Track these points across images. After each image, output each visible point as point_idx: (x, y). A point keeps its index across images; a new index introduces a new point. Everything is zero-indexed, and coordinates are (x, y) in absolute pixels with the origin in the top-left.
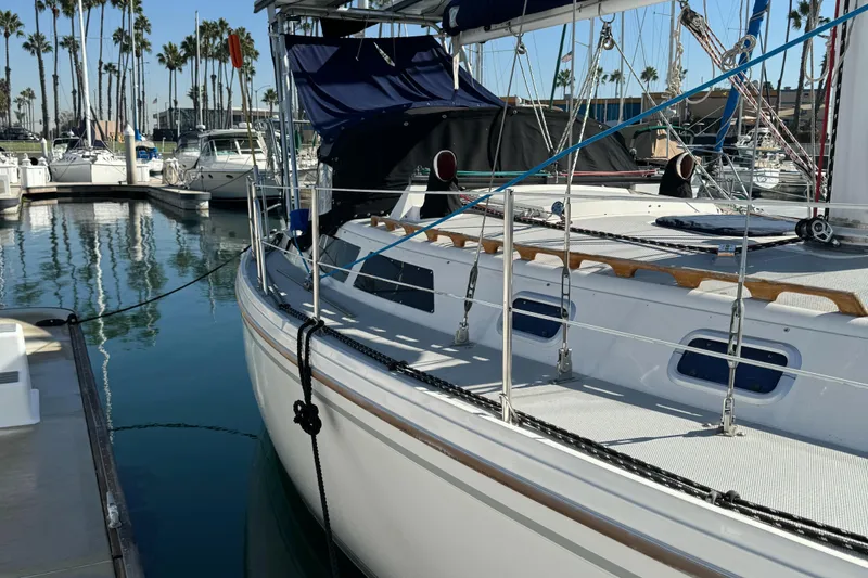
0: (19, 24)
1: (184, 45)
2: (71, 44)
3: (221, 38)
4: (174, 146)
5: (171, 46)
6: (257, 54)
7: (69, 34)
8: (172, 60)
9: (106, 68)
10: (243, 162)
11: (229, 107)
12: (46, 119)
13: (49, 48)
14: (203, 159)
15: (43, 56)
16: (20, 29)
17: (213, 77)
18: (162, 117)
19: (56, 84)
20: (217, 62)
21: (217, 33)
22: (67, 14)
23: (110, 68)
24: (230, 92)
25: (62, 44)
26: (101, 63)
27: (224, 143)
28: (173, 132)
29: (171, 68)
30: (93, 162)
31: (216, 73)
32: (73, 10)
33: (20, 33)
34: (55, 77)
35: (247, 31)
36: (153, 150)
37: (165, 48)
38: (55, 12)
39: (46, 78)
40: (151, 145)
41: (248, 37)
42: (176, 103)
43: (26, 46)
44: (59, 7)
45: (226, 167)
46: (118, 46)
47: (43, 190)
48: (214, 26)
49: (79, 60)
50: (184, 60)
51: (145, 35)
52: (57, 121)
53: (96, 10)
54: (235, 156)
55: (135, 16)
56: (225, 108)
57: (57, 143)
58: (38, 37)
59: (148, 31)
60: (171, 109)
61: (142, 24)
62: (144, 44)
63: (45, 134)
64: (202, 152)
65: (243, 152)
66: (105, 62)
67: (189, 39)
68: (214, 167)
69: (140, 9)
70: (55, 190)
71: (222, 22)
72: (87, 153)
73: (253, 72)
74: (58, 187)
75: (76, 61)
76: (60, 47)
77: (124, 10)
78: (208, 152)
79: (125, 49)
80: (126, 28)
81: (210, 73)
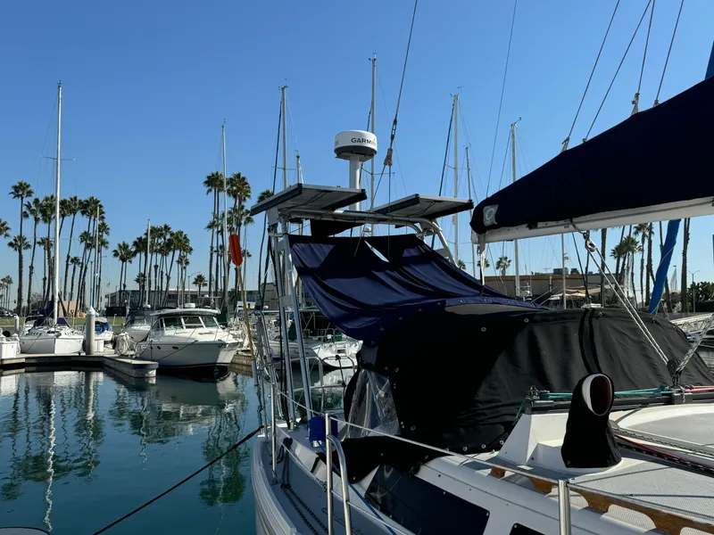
0: (7, 228)
1: (135, 244)
2: (47, 244)
3: (165, 239)
4: (123, 321)
5: (124, 244)
6: (191, 249)
7: (46, 236)
8: (125, 255)
9: (72, 261)
10: (186, 335)
11: (167, 289)
12: (20, 299)
13: (29, 246)
14: (153, 333)
15: (24, 252)
16: (8, 232)
17: (156, 267)
18: (113, 297)
19: (31, 273)
20: (159, 256)
21: (162, 234)
22: (45, 221)
23: (75, 260)
24: (168, 278)
25: (39, 243)
26: (68, 257)
27: (173, 320)
28: (122, 308)
29: (123, 260)
30: (57, 336)
31: (158, 264)
32: (50, 218)
33: (7, 235)
34: (31, 268)
35: (184, 233)
36: (105, 324)
37: (119, 245)
38: (37, 220)
39: (23, 269)
40: (104, 320)
41: (185, 238)
42: (125, 286)
43: (11, 244)
44: (40, 216)
45: (173, 341)
46: (83, 244)
47: (14, 361)
48: (160, 230)
49: (52, 255)
50: (134, 254)
51: (105, 236)
52: (29, 301)
53: (68, 219)
54: (182, 330)
55: (98, 222)
56: (164, 289)
57: (28, 320)
58: (21, 238)
59: (107, 233)
60: (120, 291)
61: (103, 228)
62: (103, 243)
63: (18, 311)
64: (152, 328)
65: (187, 327)
66: (72, 257)
67: (140, 239)
68: (162, 340)
69: (103, 218)
70: (24, 360)
71: (166, 227)
72: (53, 329)
73: (187, 263)
74: (26, 358)
75: (49, 256)
76: (37, 245)
77: (90, 218)
78: (158, 327)
79: (88, 246)
80: (91, 231)
81: (153, 264)
